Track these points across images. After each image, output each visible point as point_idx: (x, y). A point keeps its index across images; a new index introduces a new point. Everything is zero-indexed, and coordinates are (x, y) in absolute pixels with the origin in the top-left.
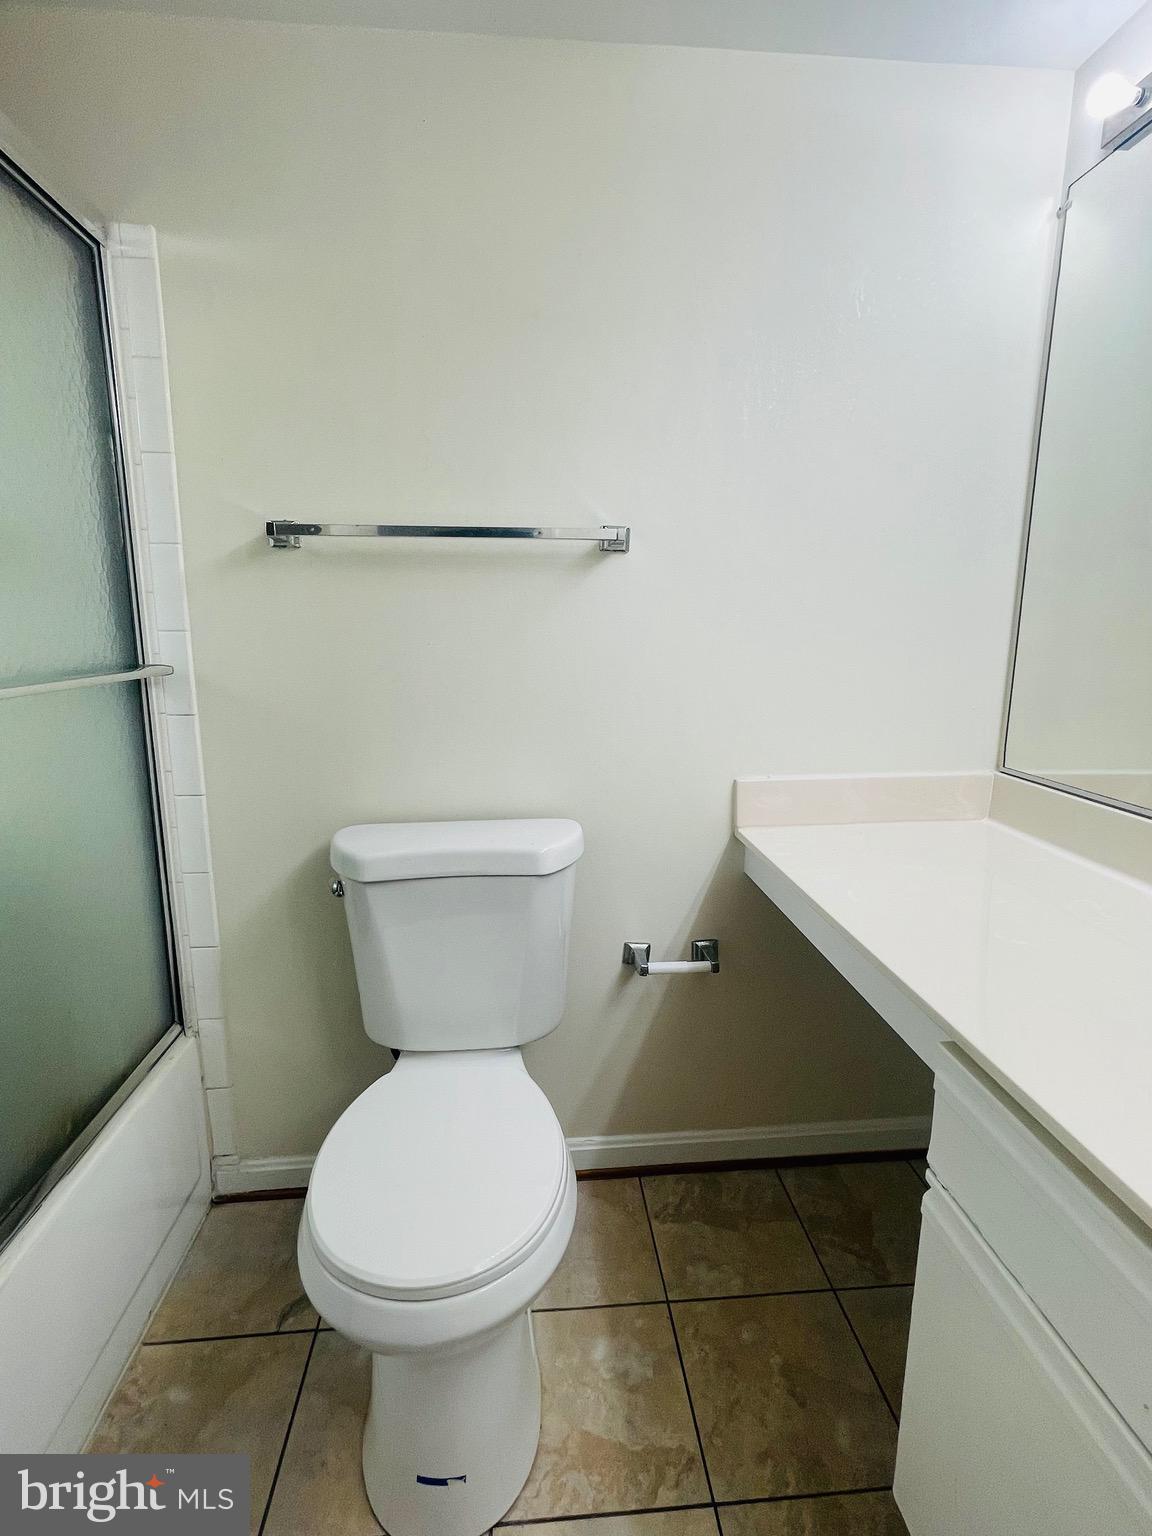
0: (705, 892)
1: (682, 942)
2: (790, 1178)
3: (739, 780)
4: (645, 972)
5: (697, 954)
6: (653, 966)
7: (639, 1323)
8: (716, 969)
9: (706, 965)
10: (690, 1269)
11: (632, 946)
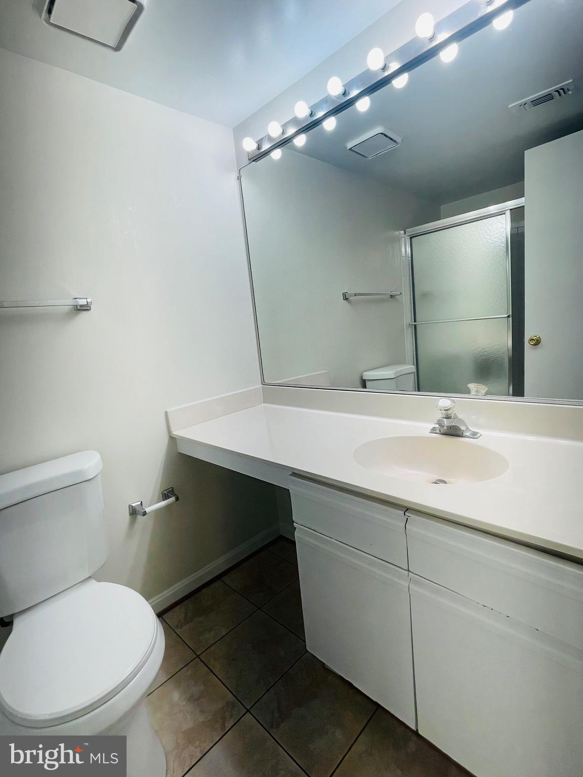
0: (162, 467)
1: (157, 494)
2: (226, 579)
3: (168, 410)
4: (145, 514)
5: (165, 496)
6: (148, 510)
7: (190, 672)
8: (177, 499)
9: (172, 499)
10: (201, 638)
11: (133, 505)
